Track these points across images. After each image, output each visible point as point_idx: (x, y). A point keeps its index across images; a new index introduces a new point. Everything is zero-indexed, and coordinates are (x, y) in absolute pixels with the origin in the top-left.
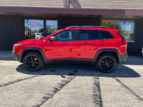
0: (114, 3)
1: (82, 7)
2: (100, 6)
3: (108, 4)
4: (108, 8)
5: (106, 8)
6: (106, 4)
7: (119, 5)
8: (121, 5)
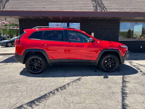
0: (135, 6)
1: (108, 11)
2: (124, 9)
3: (130, 8)
4: (131, 11)
5: (129, 11)
6: (128, 8)
7: (139, 8)
8: (141, 8)
